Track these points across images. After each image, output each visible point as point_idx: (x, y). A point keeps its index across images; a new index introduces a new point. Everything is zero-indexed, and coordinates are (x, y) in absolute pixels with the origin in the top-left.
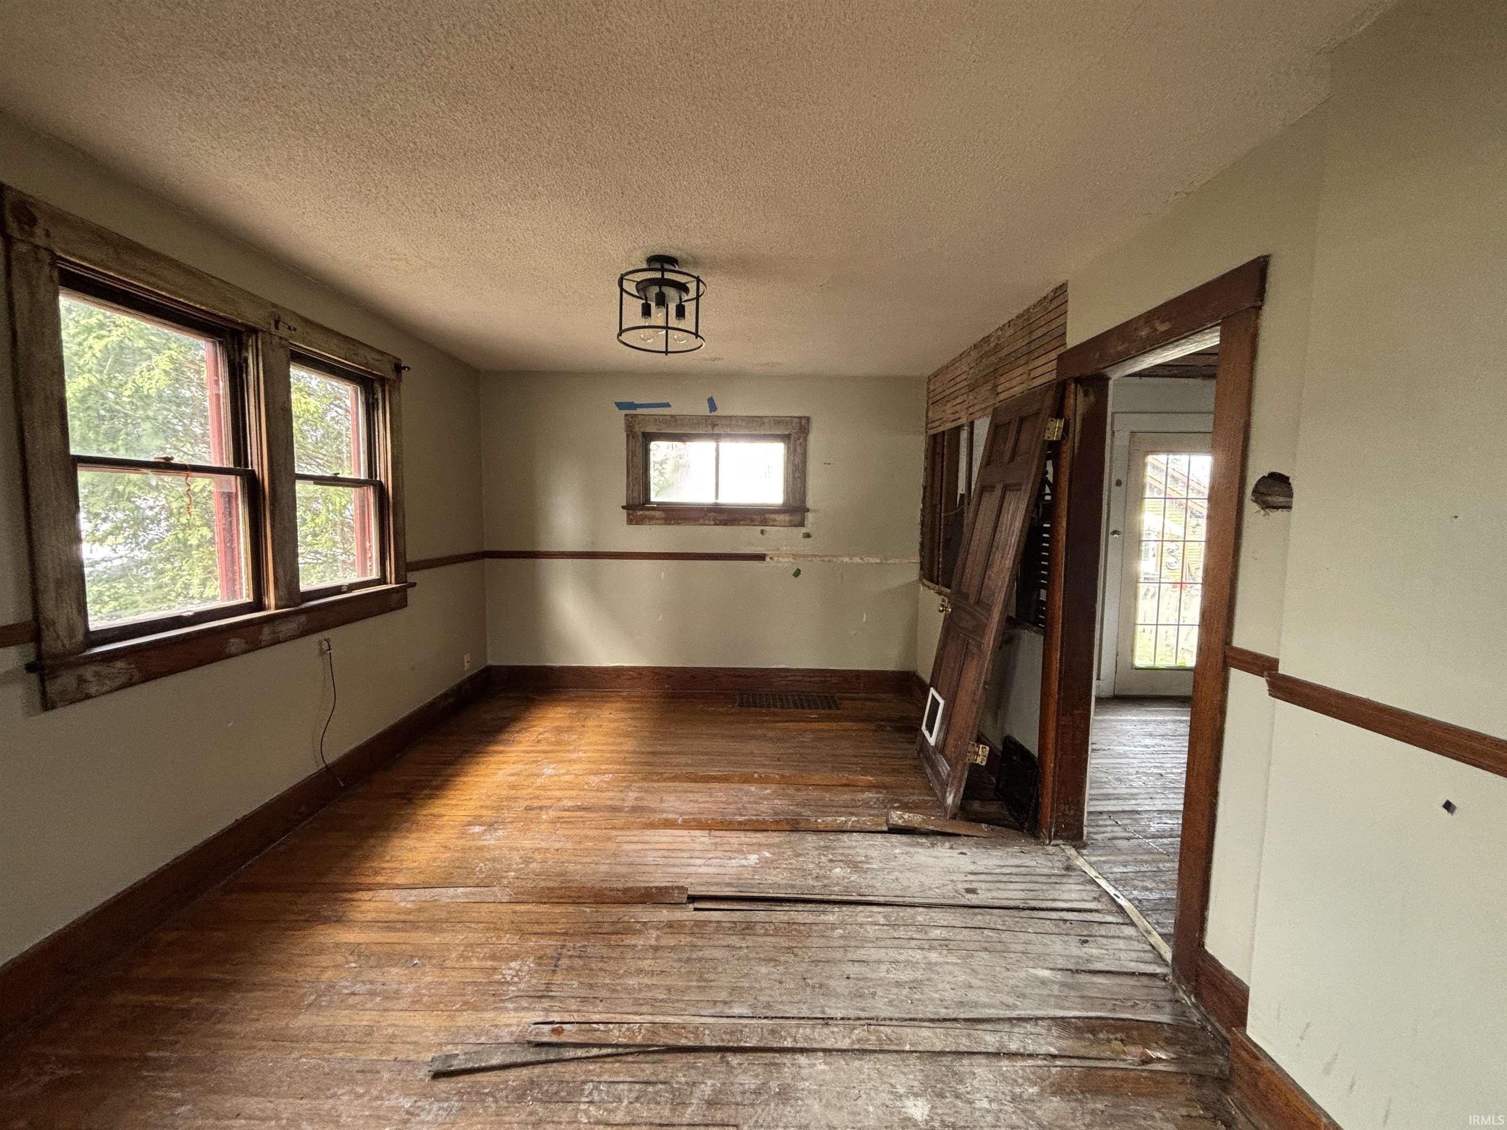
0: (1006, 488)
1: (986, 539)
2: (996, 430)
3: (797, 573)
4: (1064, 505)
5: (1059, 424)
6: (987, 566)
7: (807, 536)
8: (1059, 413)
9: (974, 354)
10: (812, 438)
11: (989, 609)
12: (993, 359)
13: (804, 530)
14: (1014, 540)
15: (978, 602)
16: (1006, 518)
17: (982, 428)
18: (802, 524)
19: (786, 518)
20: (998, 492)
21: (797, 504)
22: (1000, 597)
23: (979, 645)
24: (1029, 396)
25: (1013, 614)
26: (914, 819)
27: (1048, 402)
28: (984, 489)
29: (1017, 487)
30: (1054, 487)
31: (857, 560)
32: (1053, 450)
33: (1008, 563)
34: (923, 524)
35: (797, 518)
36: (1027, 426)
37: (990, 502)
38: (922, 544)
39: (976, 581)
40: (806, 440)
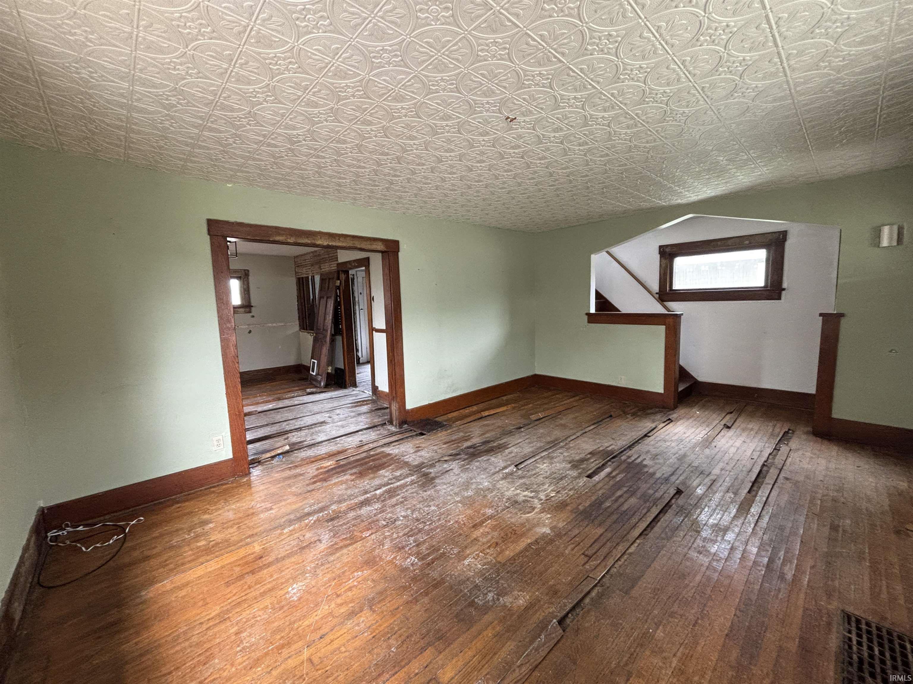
0: (327, 298)
1: (324, 311)
2: (322, 280)
3: (250, 332)
4: (342, 302)
5: (339, 281)
6: (325, 319)
7: (253, 317)
8: (338, 278)
9: (312, 254)
10: (251, 278)
11: (327, 331)
12: (318, 258)
13: (251, 314)
14: (331, 312)
15: (324, 330)
16: (328, 306)
17: (317, 279)
18: (250, 312)
19: (242, 310)
20: (325, 299)
21: (247, 304)
22: (329, 327)
23: (325, 342)
24: (330, 273)
25: (333, 333)
26: (314, 390)
27: (336, 275)
28: (321, 298)
29: (330, 297)
30: (340, 297)
31: (274, 325)
32: (338, 288)
33: (331, 318)
34: (298, 309)
35: (248, 310)
36: (331, 281)
37: (323, 301)
38: (299, 317)
39: (322, 324)
40: (248, 278)
